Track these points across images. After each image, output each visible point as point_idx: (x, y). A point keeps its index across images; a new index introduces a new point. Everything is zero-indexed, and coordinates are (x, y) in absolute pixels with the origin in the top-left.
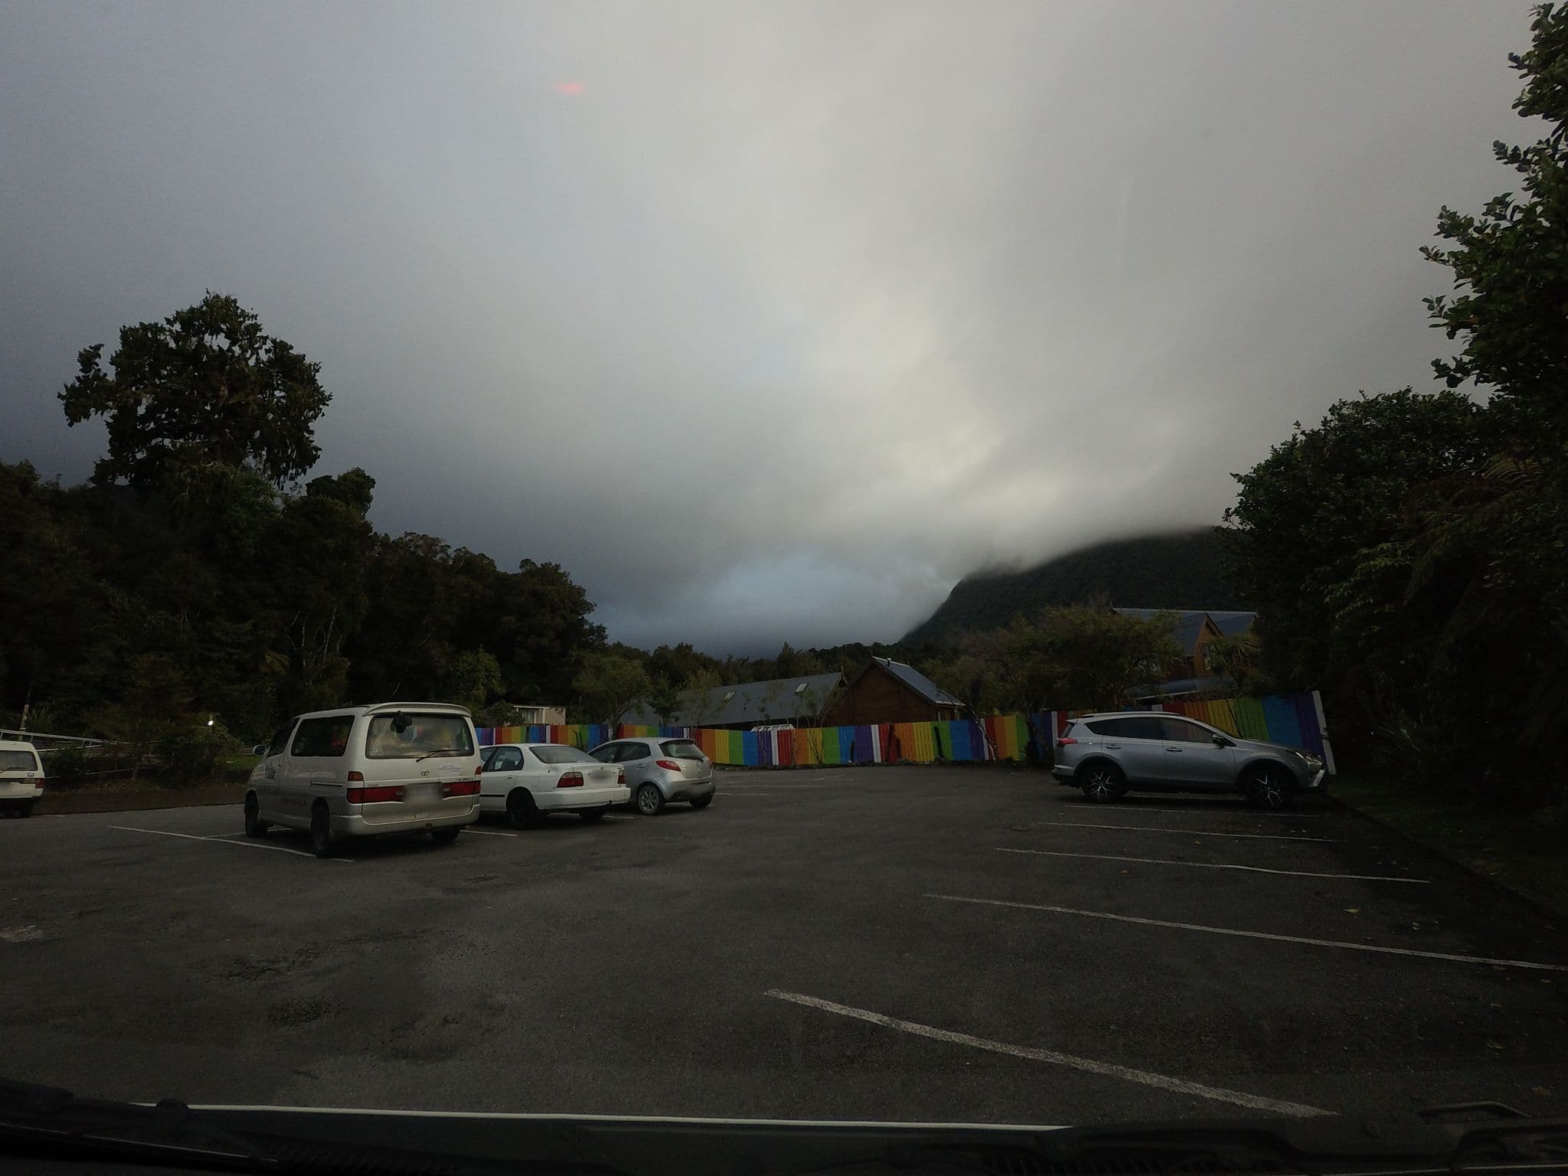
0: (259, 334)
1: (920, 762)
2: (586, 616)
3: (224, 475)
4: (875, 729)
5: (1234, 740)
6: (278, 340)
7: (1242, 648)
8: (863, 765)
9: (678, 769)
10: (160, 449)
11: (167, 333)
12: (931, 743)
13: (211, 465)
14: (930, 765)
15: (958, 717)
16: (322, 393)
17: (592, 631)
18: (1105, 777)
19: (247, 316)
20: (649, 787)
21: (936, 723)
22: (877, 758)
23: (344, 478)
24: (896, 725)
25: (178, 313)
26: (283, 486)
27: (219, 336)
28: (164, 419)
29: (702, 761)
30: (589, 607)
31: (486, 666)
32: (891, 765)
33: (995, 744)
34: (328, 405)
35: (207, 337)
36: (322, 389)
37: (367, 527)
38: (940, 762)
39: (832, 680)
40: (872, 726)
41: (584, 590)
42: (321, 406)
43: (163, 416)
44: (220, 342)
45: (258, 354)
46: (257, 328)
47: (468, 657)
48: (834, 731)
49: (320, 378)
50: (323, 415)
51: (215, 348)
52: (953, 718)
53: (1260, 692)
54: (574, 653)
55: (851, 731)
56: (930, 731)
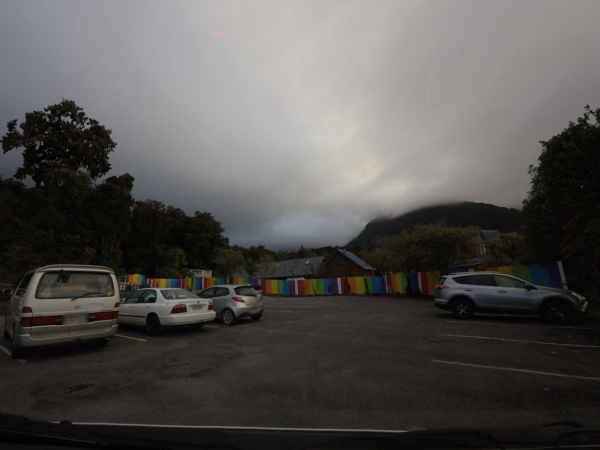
0: (84, 117)
1: (358, 294)
2: (221, 234)
3: (68, 174)
4: (339, 280)
5: (536, 286)
6: (92, 119)
7: (498, 245)
8: (334, 295)
9: (243, 301)
10: (44, 164)
11: (46, 116)
12: (363, 285)
13: (63, 170)
14: (363, 295)
15: (373, 274)
16: (113, 142)
17: (223, 240)
18: (464, 305)
19: (79, 109)
20: (228, 310)
21: (365, 277)
22: (340, 292)
23: (121, 177)
24: (348, 278)
25: (49, 107)
26: (96, 180)
27: (68, 117)
28: (47, 152)
29: (256, 297)
30: (222, 230)
31: (179, 254)
32: (345, 295)
33: (391, 286)
34: (115, 148)
35: (62, 117)
36: (112, 141)
37: (130, 197)
38: (367, 294)
39: (321, 259)
40: (338, 278)
41: (221, 223)
42: (113, 148)
43: (46, 151)
44: (69, 119)
45: (84, 125)
46: (83, 114)
47: (172, 250)
48: (322, 280)
49: (111, 136)
50: (114, 151)
51: (66, 122)
52: (371, 275)
53: (526, 262)
54: (216, 248)
55: (328, 280)
56: (363, 281)
